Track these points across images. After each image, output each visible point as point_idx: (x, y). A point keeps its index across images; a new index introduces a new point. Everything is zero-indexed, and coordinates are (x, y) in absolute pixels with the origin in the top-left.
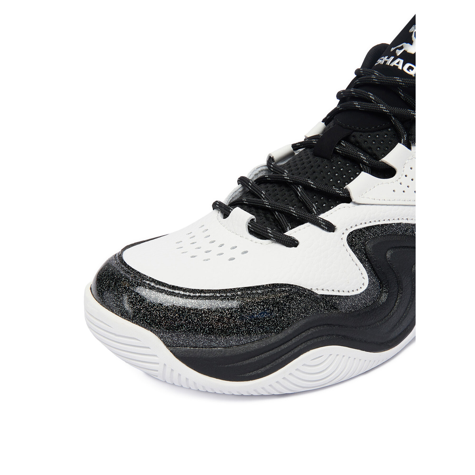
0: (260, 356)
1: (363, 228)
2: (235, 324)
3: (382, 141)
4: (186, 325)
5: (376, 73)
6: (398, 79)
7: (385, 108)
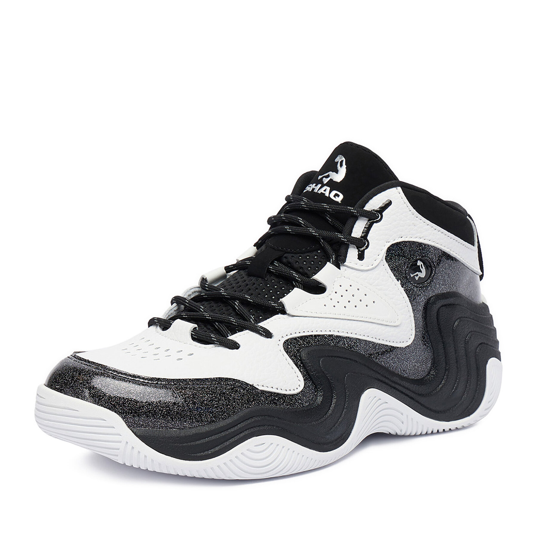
0: (210, 438)
1: (297, 337)
2: (188, 408)
3: (312, 262)
4: (146, 406)
5: (305, 199)
6: (325, 205)
7: (314, 231)
